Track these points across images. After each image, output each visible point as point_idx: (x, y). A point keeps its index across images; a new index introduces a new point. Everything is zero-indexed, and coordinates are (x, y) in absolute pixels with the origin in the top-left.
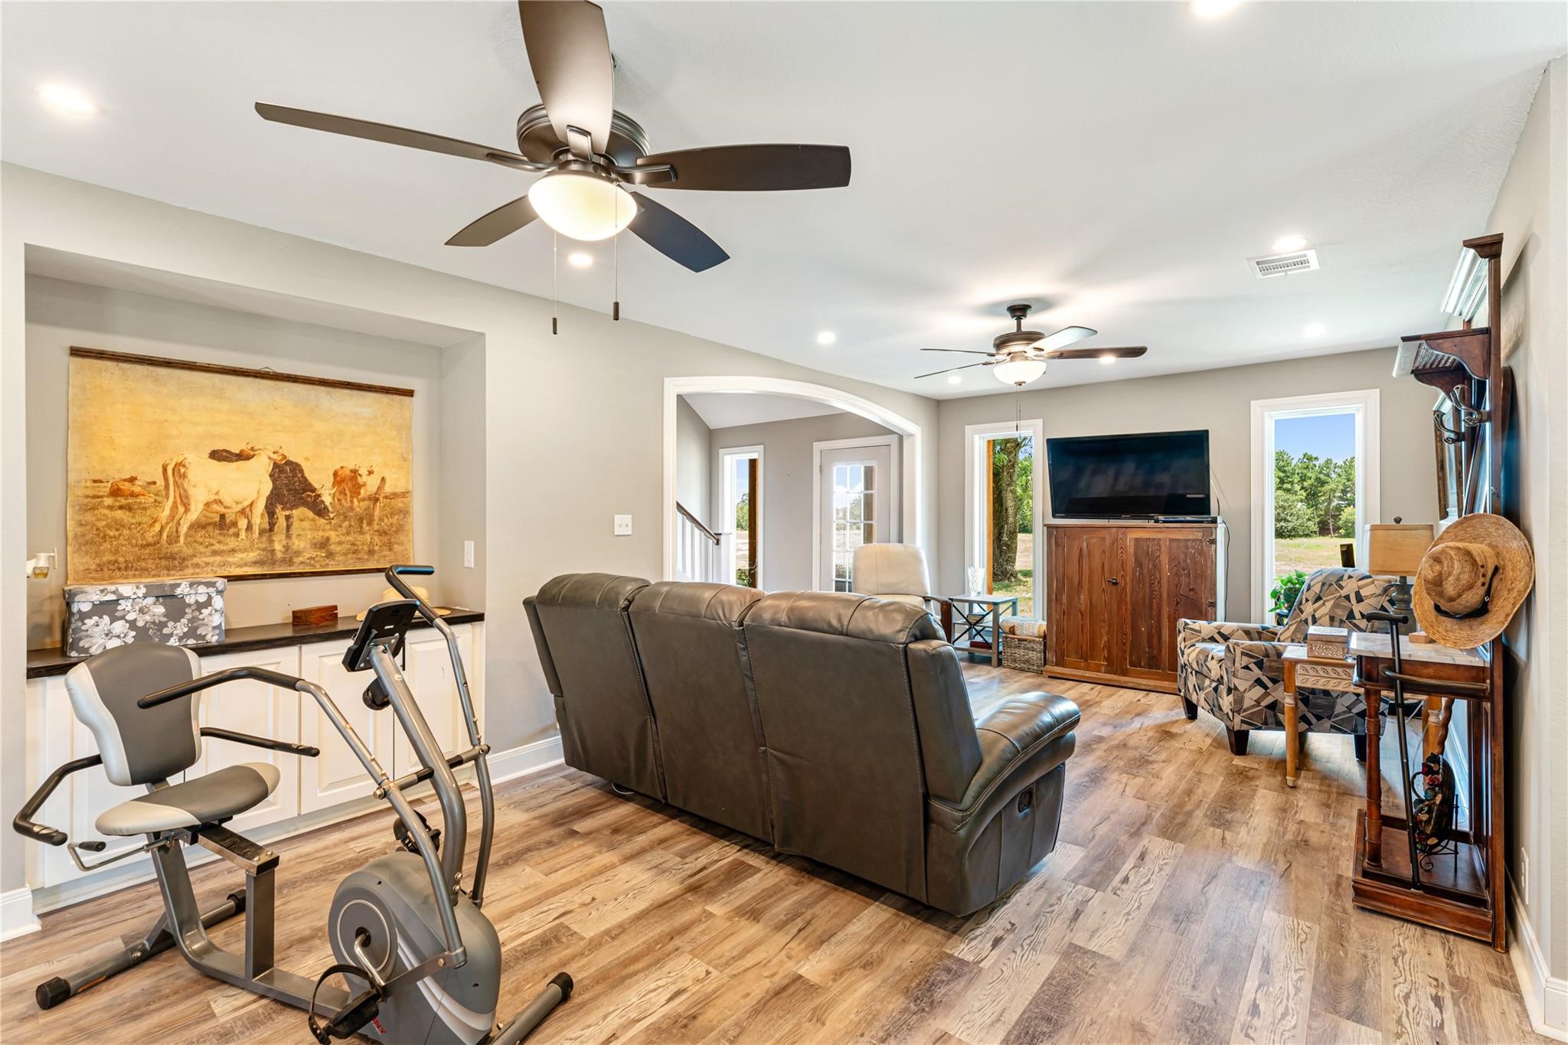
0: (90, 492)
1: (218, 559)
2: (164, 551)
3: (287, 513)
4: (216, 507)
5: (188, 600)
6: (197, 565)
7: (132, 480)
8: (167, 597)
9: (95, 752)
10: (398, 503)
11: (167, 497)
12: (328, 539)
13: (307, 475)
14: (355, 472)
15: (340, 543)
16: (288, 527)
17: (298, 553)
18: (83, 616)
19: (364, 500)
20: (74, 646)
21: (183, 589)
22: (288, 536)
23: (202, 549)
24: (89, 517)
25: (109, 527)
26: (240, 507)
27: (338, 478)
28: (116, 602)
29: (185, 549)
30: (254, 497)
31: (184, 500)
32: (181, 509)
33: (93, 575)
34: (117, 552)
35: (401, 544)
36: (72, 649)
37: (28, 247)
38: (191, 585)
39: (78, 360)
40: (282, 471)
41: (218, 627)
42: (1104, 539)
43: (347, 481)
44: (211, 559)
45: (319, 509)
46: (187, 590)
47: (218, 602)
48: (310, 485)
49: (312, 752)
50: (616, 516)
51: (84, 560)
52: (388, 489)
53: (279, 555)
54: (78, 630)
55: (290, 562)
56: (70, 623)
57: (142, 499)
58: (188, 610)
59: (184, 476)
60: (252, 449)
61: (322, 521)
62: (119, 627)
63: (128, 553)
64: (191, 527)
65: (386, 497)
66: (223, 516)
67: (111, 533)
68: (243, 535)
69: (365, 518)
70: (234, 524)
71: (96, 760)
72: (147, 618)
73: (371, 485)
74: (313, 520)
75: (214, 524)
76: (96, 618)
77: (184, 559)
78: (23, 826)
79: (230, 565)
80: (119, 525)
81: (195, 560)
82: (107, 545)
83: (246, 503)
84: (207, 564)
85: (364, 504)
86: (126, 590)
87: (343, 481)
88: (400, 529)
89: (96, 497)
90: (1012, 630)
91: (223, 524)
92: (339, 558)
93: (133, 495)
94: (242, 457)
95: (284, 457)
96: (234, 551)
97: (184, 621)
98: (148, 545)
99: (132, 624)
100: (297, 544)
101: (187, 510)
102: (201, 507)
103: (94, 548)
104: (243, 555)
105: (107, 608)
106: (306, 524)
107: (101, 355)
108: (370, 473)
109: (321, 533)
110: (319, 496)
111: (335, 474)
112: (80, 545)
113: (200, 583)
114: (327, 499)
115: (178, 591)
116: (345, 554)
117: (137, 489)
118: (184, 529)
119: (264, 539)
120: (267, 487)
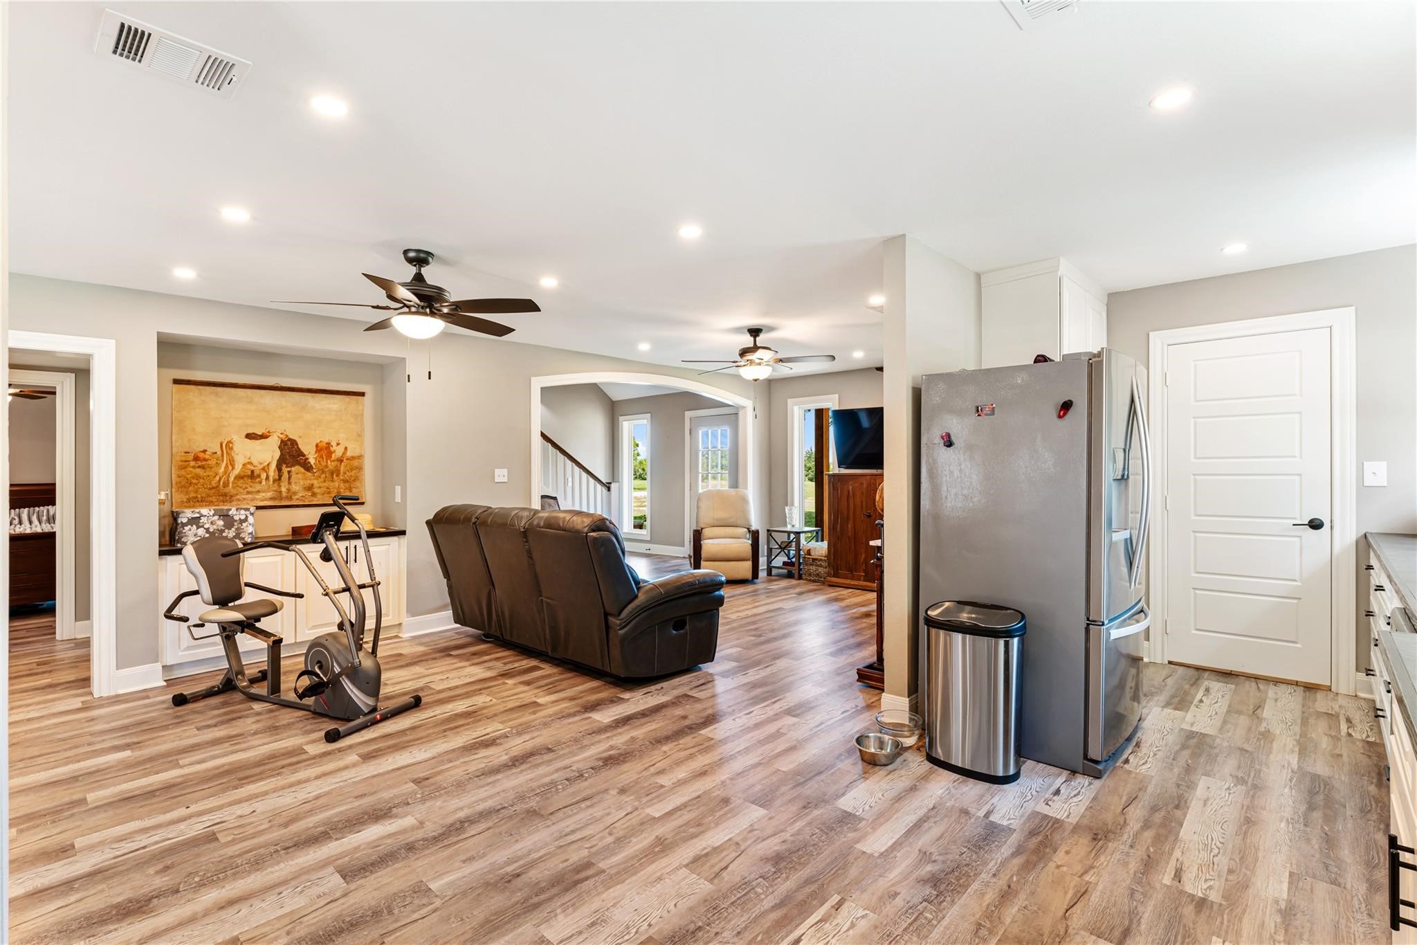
0: (183, 459)
1: (250, 496)
2: (221, 491)
3: (289, 469)
4: (249, 466)
5: (236, 518)
6: (239, 500)
7: (205, 451)
8: (225, 516)
9: (196, 588)
10: (356, 463)
11: (223, 461)
12: (313, 485)
13: (300, 446)
14: (329, 444)
15: (320, 487)
16: (289, 478)
17: (295, 493)
18: (184, 525)
19: (334, 461)
20: (179, 541)
21: (233, 512)
22: (289, 483)
23: (241, 490)
24: (183, 472)
25: (193, 478)
26: (262, 466)
27: (319, 448)
28: (199, 518)
29: (232, 490)
30: (270, 460)
31: (232, 463)
32: (230, 468)
33: (186, 504)
34: (197, 492)
35: (357, 488)
36: (178, 543)
37: (158, 333)
38: (237, 510)
39: (177, 386)
40: (286, 445)
41: (251, 533)
42: (862, 484)
43: (324, 450)
44: (247, 496)
45: (307, 467)
46: (235, 513)
47: (251, 519)
48: (302, 452)
49: (301, 596)
50: (496, 470)
51: (180, 496)
52: (349, 454)
53: (284, 494)
54: (181, 532)
55: (290, 498)
56: (176, 529)
57: (209, 462)
58: (235, 524)
59: (232, 449)
60: (269, 432)
61: (309, 474)
62: (201, 532)
63: (202, 493)
64: (236, 478)
65: (347, 459)
66: (252, 472)
67: (194, 481)
68: (264, 482)
69: (336, 472)
70: (259, 476)
71: (196, 592)
72: (215, 527)
73: (338, 452)
74: (304, 473)
75: (248, 476)
76: (189, 526)
77: (232, 496)
78: (169, 615)
79: (257, 499)
80: (198, 477)
81: (238, 497)
82: (191, 488)
83: (266, 464)
84: (244, 499)
85: (334, 464)
86: (204, 511)
87: (321, 450)
88: (356, 479)
89: (186, 461)
90: (809, 552)
91: (253, 476)
92: (319, 496)
93: (205, 460)
94: (263, 437)
95: (287, 436)
96: (259, 492)
97: (233, 529)
98: (213, 488)
99: (207, 530)
100: (295, 487)
101: (233, 468)
102: (241, 466)
103: (186, 490)
104: (263, 494)
105: (195, 521)
106: (300, 476)
107: (188, 382)
108: (338, 444)
109: (309, 482)
110: (307, 459)
111: (317, 446)
112: (179, 488)
113: (242, 509)
114: (312, 461)
115: (230, 513)
116: (323, 494)
117: (207, 457)
118: (232, 479)
119: (276, 485)
120: (278, 454)
